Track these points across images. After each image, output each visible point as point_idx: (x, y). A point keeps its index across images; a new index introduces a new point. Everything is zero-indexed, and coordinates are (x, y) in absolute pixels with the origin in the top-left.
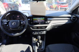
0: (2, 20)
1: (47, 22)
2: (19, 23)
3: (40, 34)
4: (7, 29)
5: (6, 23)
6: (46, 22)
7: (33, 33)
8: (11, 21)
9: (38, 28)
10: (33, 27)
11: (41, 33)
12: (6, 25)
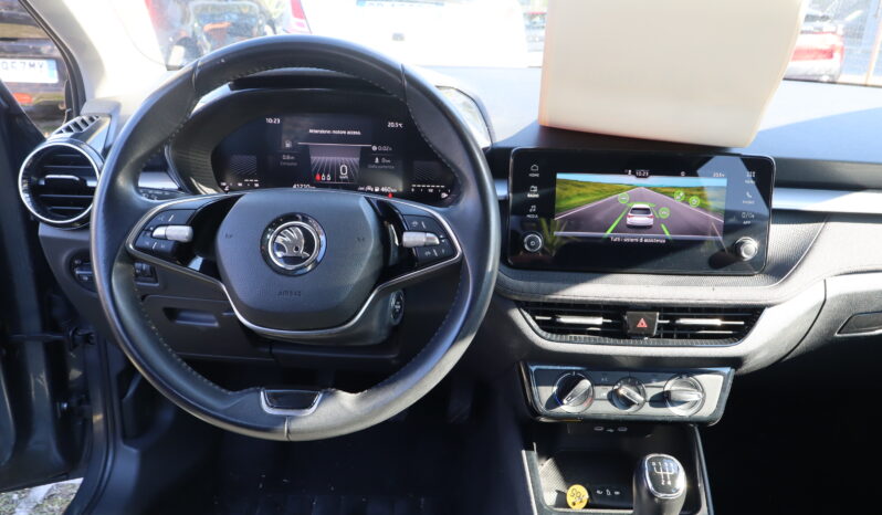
0: (122, 182)
1: (763, 237)
2: (371, 245)
3: (649, 411)
4: (172, 313)
5: (182, 232)
6: (751, 246)
7: (546, 393)
8: (248, 198)
9: (619, 320)
10: (551, 315)
11: (663, 399)
12: (182, 252)
